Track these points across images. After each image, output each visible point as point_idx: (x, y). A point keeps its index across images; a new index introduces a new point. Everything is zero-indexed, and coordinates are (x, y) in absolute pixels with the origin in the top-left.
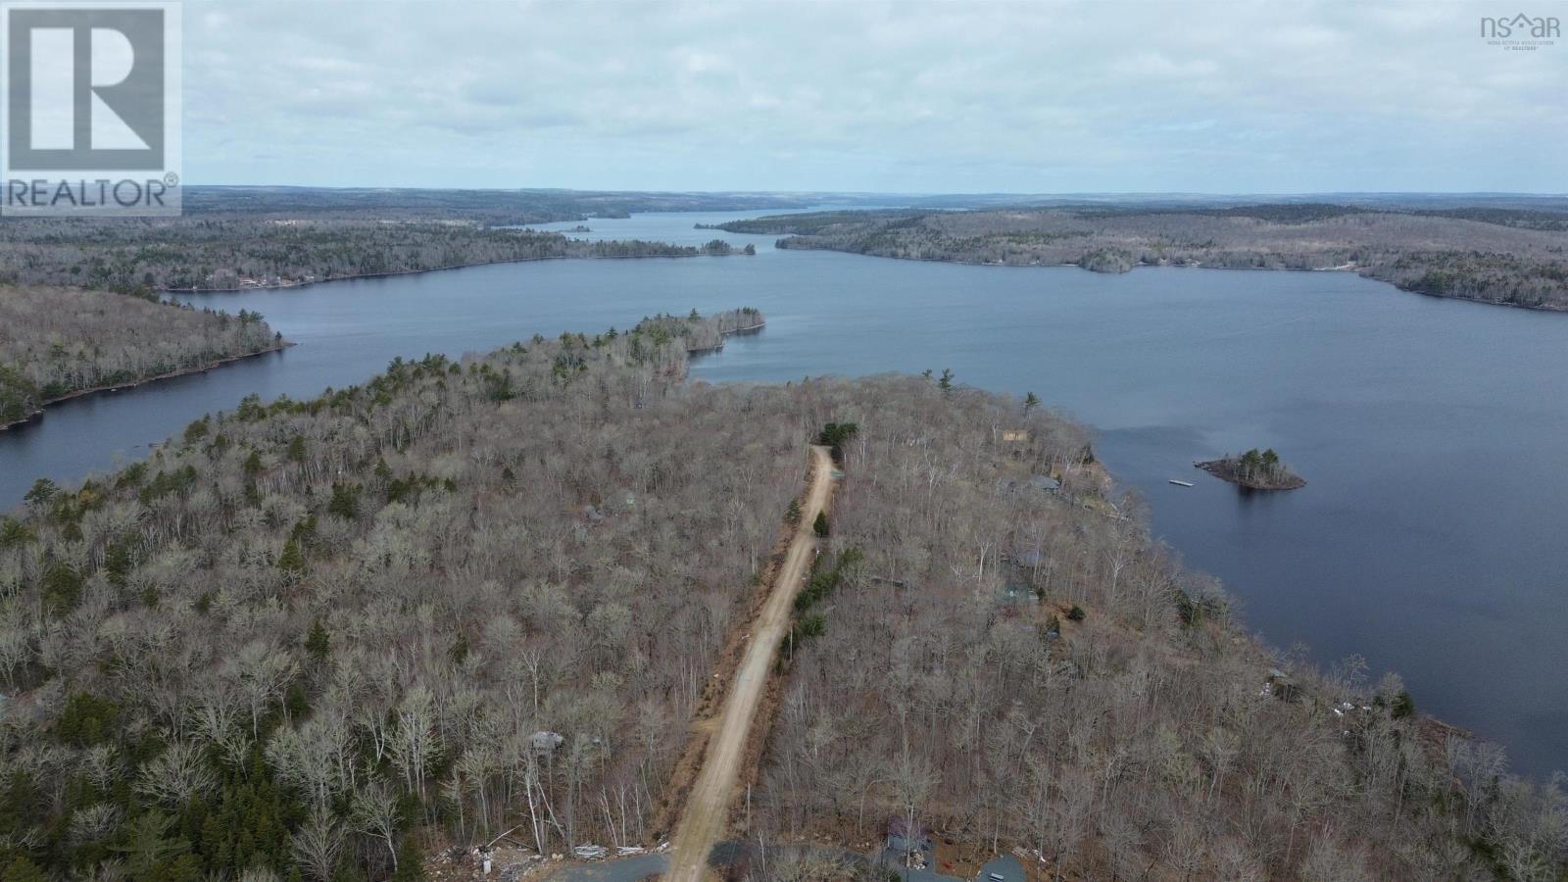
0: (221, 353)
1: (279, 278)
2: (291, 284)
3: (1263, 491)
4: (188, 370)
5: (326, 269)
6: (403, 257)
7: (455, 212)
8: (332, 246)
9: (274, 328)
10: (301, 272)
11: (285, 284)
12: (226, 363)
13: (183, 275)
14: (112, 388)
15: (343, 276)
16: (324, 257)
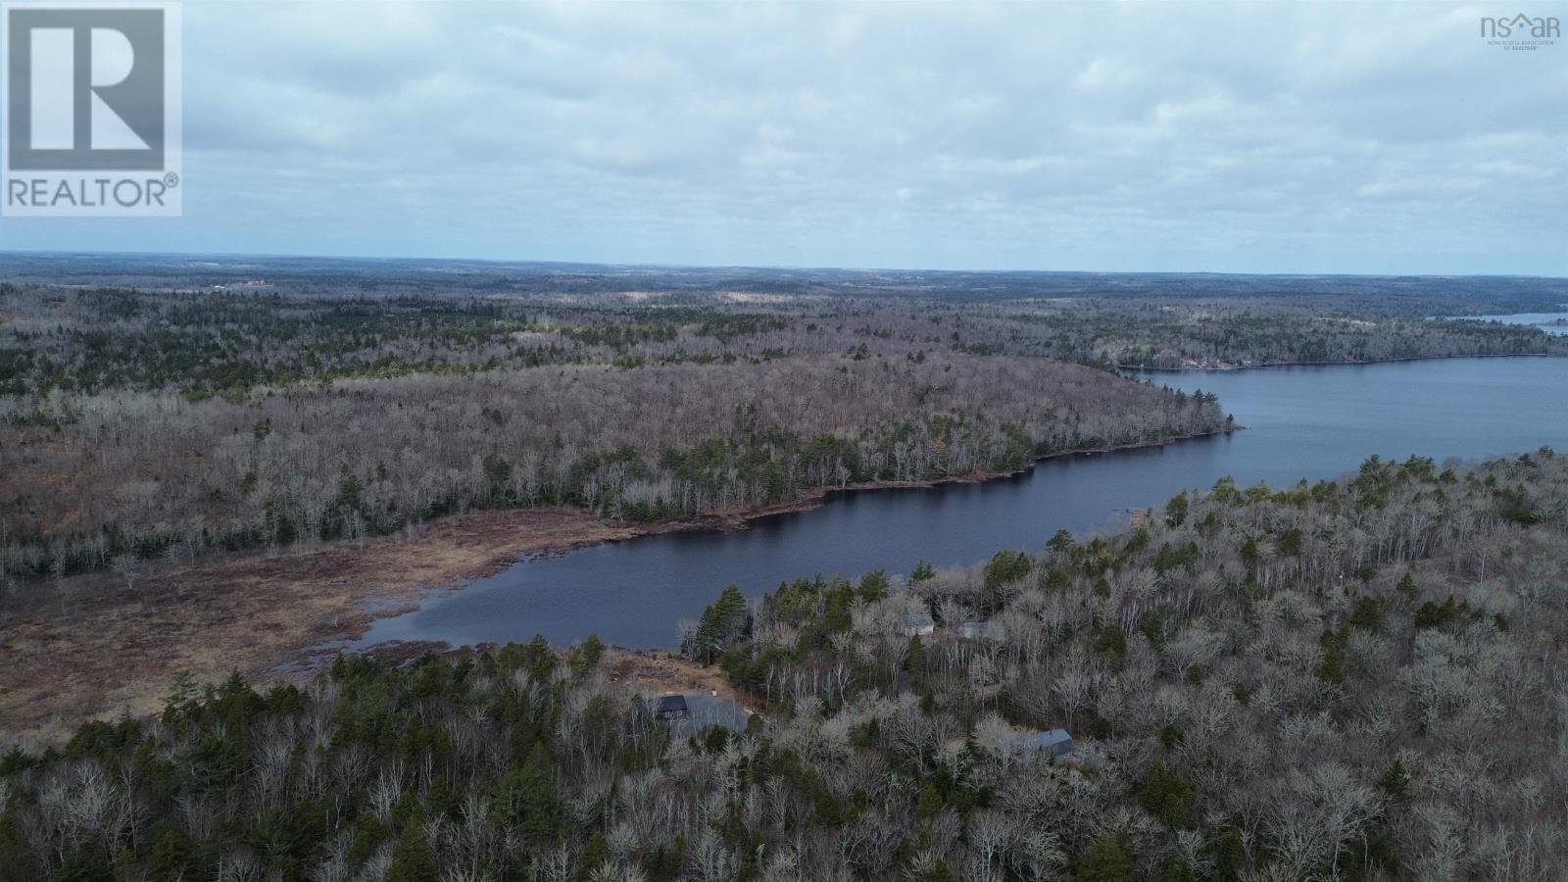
0: (1178, 430)
1: (1218, 361)
2: (1229, 367)
4: (1150, 443)
5: (1264, 354)
6: (1347, 346)
7: (1397, 300)
8: (1271, 331)
9: (1226, 411)
10: (1240, 355)
11: (1224, 367)
12: (1180, 439)
13: (1134, 354)
14: (1085, 452)
15: (1280, 362)
16: (1263, 341)
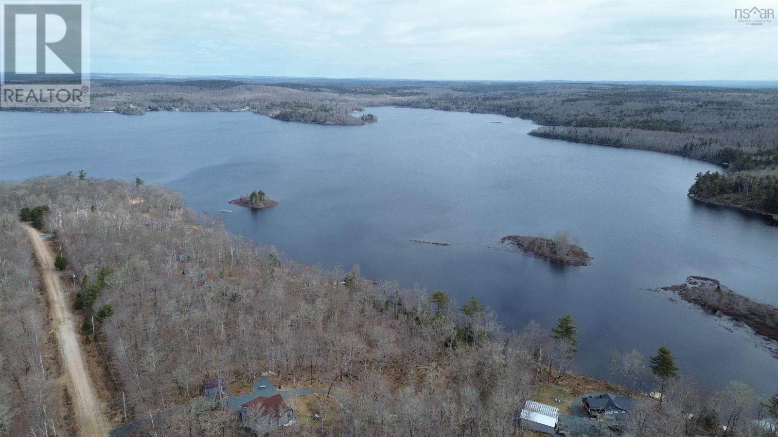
3: (262, 209)
